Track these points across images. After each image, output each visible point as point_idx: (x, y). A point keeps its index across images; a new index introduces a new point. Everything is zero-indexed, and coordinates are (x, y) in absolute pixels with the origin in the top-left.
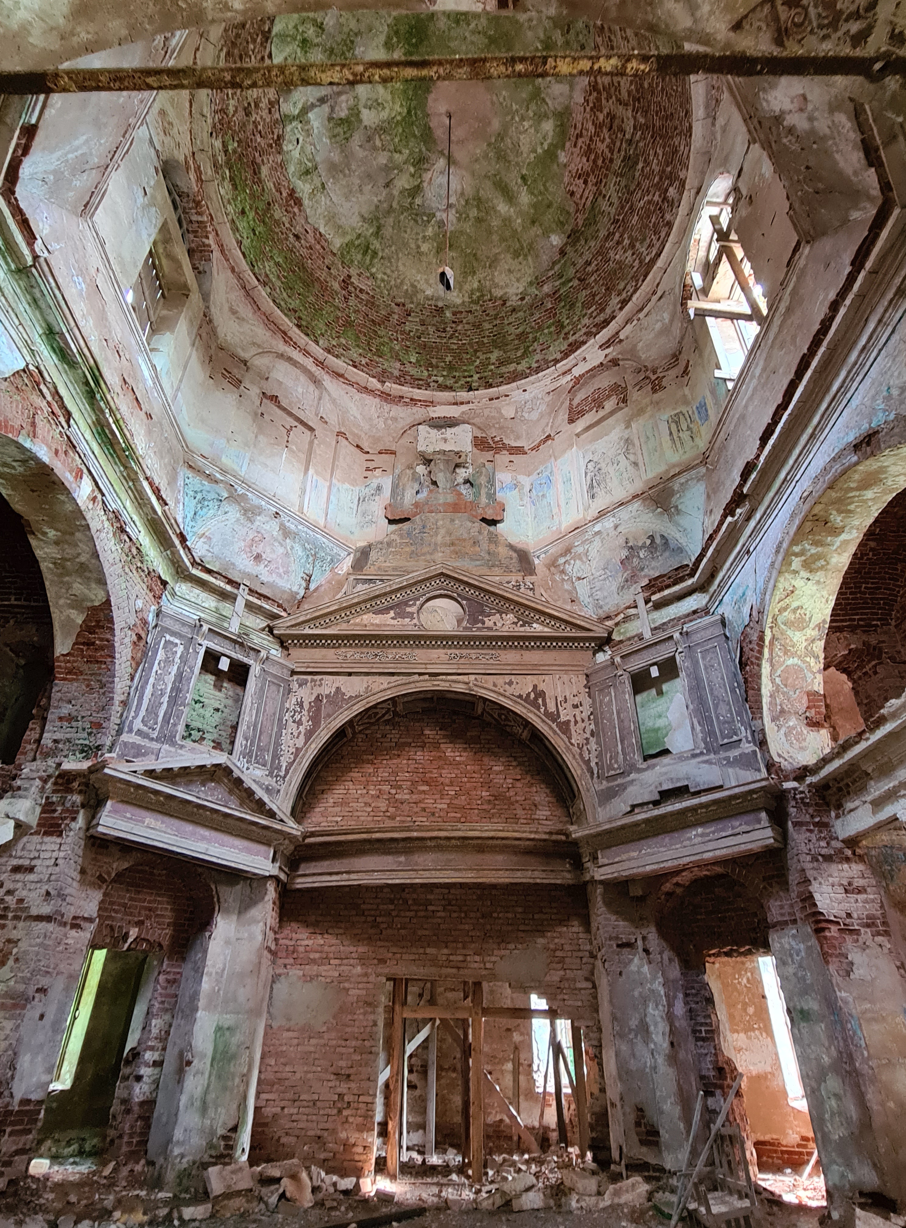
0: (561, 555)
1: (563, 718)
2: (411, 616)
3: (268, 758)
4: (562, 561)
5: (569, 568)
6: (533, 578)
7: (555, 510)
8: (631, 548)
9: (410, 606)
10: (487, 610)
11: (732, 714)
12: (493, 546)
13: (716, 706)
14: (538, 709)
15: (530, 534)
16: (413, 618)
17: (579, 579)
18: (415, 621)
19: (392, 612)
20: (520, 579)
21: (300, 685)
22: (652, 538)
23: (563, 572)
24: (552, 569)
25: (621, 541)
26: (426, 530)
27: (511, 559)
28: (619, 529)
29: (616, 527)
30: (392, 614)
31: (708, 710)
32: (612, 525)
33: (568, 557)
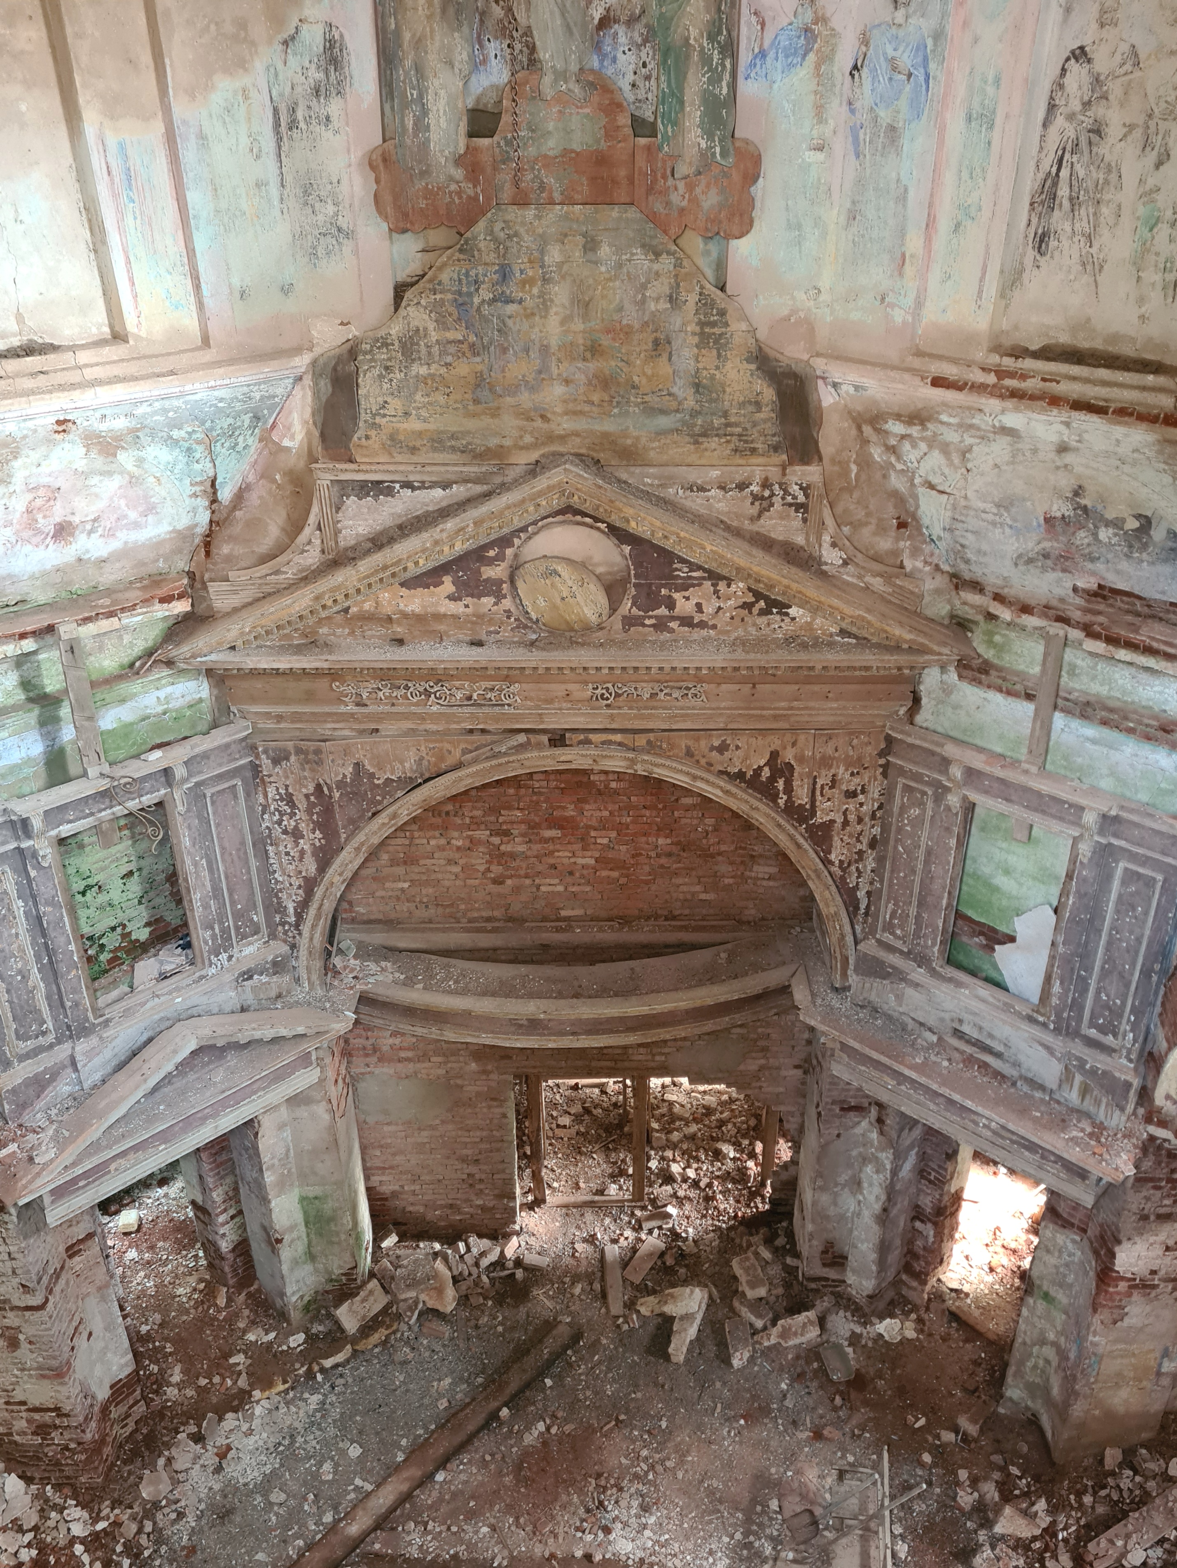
0: (898, 417)
1: (820, 818)
2: (494, 589)
3: (258, 917)
4: (896, 428)
5: (910, 454)
6: (811, 473)
7: (914, 243)
8: (1085, 509)
9: (491, 562)
10: (682, 572)
11: (1124, 1004)
12: (709, 358)
13: (1105, 974)
14: (774, 798)
15: (825, 283)
16: (499, 597)
17: (932, 487)
18: (507, 603)
19: (447, 580)
20: (774, 473)
21: (276, 762)
22: (1146, 523)
23: (893, 450)
24: (867, 430)
25: (1066, 483)
26: (513, 290)
27: (758, 405)
28: (1069, 458)
29: (1063, 449)
30: (448, 585)
31: (1089, 969)
32: (1054, 438)
33: (915, 431)
